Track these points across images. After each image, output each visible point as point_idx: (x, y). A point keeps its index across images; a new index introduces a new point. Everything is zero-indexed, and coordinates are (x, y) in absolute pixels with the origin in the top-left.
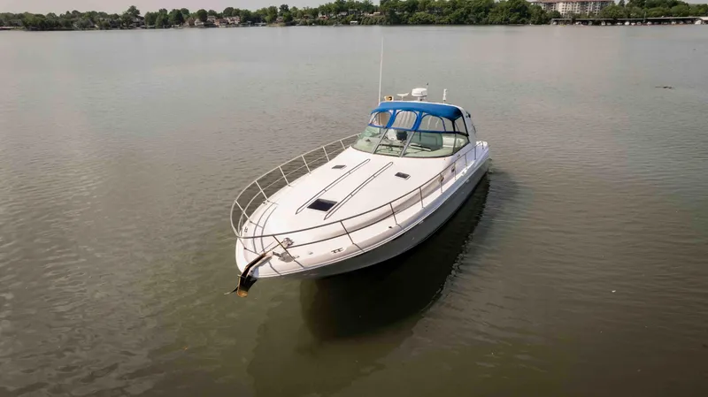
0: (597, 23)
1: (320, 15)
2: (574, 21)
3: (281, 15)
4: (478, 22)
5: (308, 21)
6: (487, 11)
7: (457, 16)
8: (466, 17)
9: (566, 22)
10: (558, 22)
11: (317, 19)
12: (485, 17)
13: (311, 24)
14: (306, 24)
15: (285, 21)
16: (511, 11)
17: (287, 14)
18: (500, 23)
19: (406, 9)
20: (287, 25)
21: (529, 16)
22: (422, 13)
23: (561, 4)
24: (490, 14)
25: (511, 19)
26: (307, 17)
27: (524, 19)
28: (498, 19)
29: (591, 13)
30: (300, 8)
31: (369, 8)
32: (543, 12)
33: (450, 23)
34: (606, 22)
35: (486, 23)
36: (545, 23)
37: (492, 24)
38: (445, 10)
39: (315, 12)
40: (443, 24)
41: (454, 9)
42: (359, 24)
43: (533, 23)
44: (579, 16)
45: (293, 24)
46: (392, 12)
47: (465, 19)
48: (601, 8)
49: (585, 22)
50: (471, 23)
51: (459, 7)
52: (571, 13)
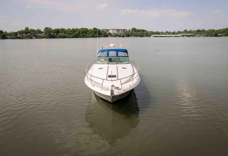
0: (123, 37)
1: (18, 35)
2: (116, 36)
4: (83, 37)
5: (13, 37)
6: (86, 33)
7: (75, 35)
8: (79, 35)
9: (114, 36)
10: (111, 36)
11: (17, 36)
12: (86, 35)
13: (14, 38)
14: (12, 38)
15: (2, 38)
16: (94, 33)
17: (3, 34)
18: (91, 37)
19: (55, 32)
20: (3, 39)
21: (101, 34)
22: (62, 34)
23: (111, 30)
24: (87, 34)
25: (95, 36)
26: (12, 36)
27: (100, 35)
28: (90, 35)
29: (121, 33)
30: (8, 32)
31: (39, 31)
32: (105, 33)
33: (73, 37)
34: (126, 36)
35: (87, 37)
36: (107, 37)
37: (88, 37)
38: (70, 33)
39: (16, 34)
40: (69, 38)
41: (74, 32)
42: (36, 38)
43: (103, 37)
44: (117, 34)
45: (7, 38)
46: (50, 34)
47: (78, 36)
48: (124, 32)
49: (120, 36)
50: (81, 37)
51: (76, 31)
52: (115, 33)
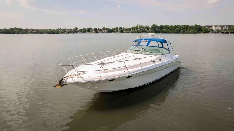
0: (228, 33)
1: (132, 30)
2: (218, 32)
3: (120, 30)
4: (184, 32)
5: (128, 32)
6: (187, 29)
7: (176, 31)
8: (179, 31)
9: (216, 33)
10: (212, 33)
12: (186, 31)
13: (128, 33)
14: (127, 33)
15: (121, 32)
16: (195, 29)
17: (121, 29)
18: (191, 33)
19: (159, 28)
20: (121, 33)
21: (202, 31)
22: (165, 29)
23: (214, 27)
24: (188, 30)
25: (195, 32)
26: (127, 31)
27: (200, 31)
28: (191, 32)
29: (225, 30)
30: (126, 28)
31: (147, 28)
32: (207, 29)
33: (174, 33)
34: (231, 32)
35: (187, 33)
36: (208, 33)
37: (188, 33)
38: (173, 29)
39: (130, 29)
40: (171, 33)
41: (176, 28)
42: (144, 33)
43: (203, 33)
44: (220, 31)
45: (123, 33)
46: (155, 29)
47: (179, 32)
48: (229, 28)
49: (223, 33)
50: (181, 33)
51: (178, 28)
52: (217, 30)
